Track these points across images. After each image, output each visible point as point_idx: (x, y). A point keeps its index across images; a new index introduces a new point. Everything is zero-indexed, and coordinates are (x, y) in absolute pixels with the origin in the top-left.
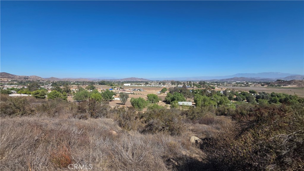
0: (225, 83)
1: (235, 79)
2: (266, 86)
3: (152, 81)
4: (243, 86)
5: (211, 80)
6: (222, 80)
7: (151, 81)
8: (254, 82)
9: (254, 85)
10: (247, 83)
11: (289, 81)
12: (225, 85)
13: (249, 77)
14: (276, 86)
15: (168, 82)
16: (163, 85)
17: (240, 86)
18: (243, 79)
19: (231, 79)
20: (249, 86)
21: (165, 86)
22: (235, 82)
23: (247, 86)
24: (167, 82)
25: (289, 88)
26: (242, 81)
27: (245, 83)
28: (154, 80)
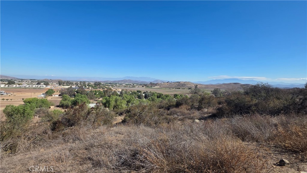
0: (118, 84)
1: (125, 81)
2: (145, 87)
3: (22, 80)
4: (131, 87)
5: (105, 82)
6: (115, 81)
7: (19, 79)
8: (137, 84)
9: (137, 86)
10: (133, 85)
11: (156, 84)
12: (118, 86)
13: (134, 79)
14: (150, 87)
15: (52, 82)
16: (45, 86)
17: (129, 87)
18: (130, 81)
19: (122, 81)
20: (135, 87)
21: (49, 87)
22: (125, 83)
23: (134, 87)
24: (50, 82)
25: (156, 88)
26: (129, 83)
27: (132, 85)
28: (26, 79)
